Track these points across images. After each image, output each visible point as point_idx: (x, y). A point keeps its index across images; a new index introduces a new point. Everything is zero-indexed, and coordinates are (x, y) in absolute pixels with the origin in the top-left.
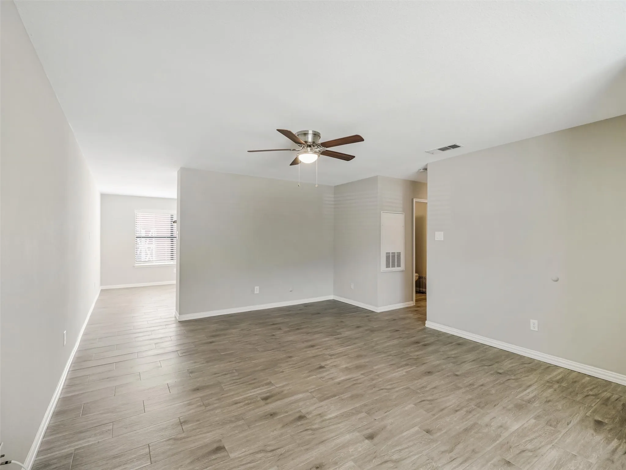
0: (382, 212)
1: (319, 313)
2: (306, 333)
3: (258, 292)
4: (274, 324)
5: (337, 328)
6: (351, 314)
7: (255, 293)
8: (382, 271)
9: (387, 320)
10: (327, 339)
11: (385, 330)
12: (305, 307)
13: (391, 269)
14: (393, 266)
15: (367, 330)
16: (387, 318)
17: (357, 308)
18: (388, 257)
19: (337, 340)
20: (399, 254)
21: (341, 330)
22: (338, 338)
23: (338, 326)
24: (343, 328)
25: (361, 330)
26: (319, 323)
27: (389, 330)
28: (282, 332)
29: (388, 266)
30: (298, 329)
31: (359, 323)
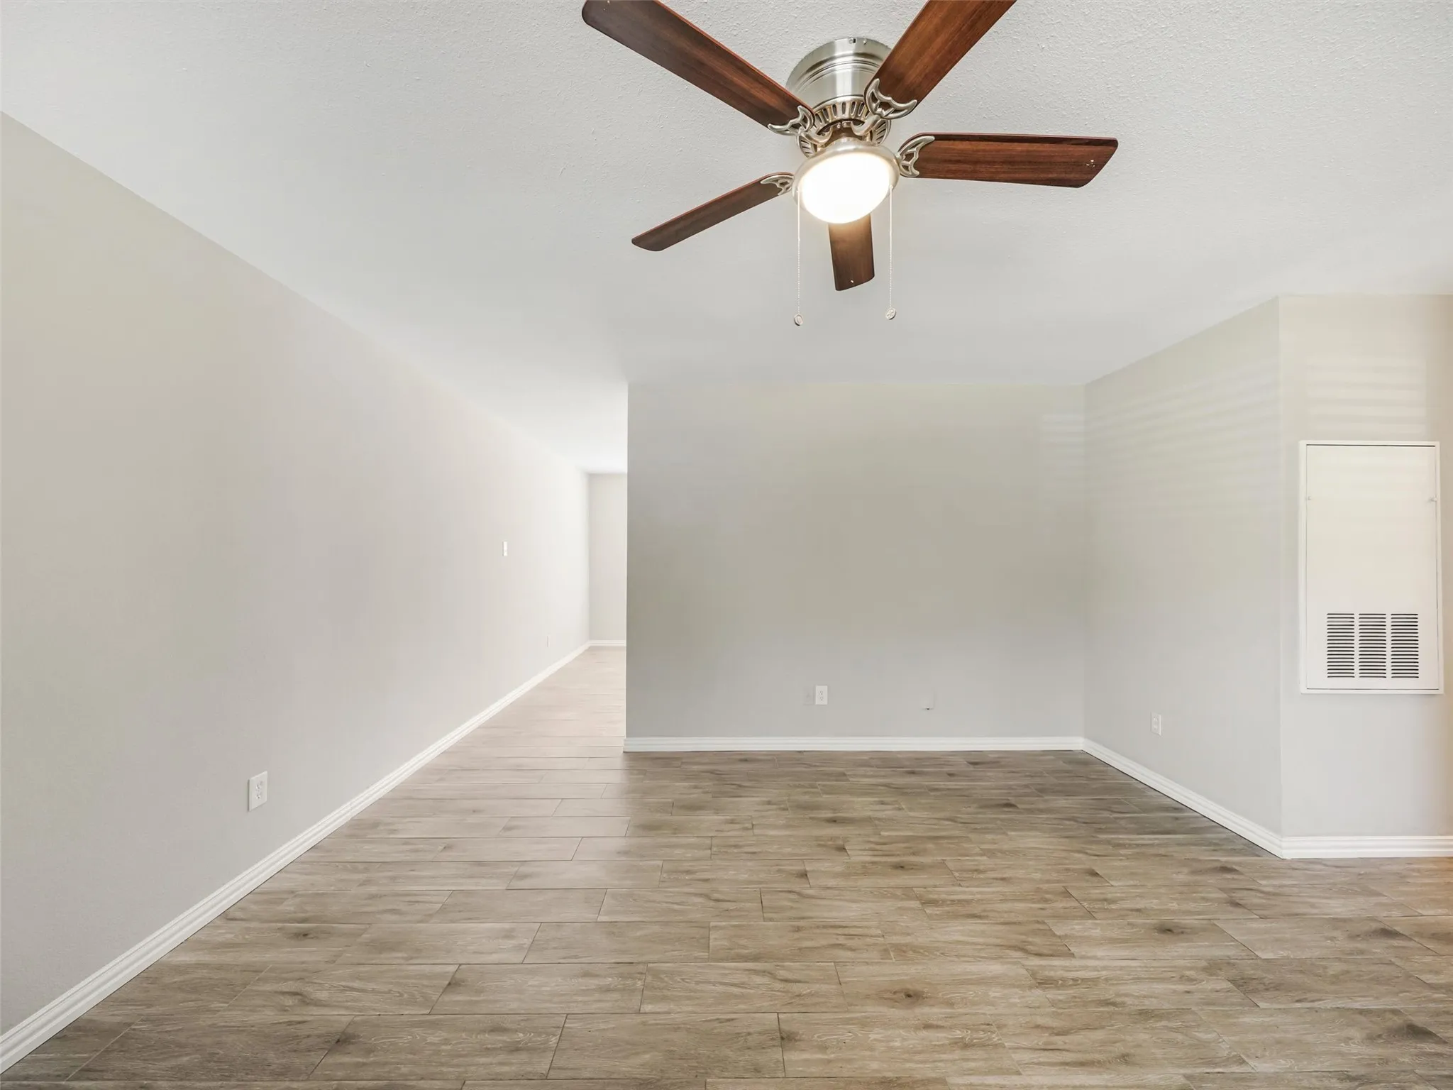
0: (1303, 443)
1: (1009, 805)
2: (918, 898)
3: (825, 702)
4: (833, 821)
5: (1060, 905)
6: (1147, 839)
7: (818, 702)
8: (1304, 690)
9: (1337, 922)
10: (996, 968)
11: (1329, 1003)
12: (971, 768)
13: (1357, 682)
14: (1372, 669)
15: (1212, 968)
16: (1338, 907)
17: (1176, 809)
18: (1339, 631)
19: (1038, 995)
20: (1407, 626)
21: (1076, 927)
22: (1045, 983)
23: (1066, 894)
24: (1090, 915)
25: (1179, 953)
26: (990, 853)
27: (1357, 1005)
28: (839, 869)
29: (1339, 666)
30: (901, 867)
31: (1174, 906)
